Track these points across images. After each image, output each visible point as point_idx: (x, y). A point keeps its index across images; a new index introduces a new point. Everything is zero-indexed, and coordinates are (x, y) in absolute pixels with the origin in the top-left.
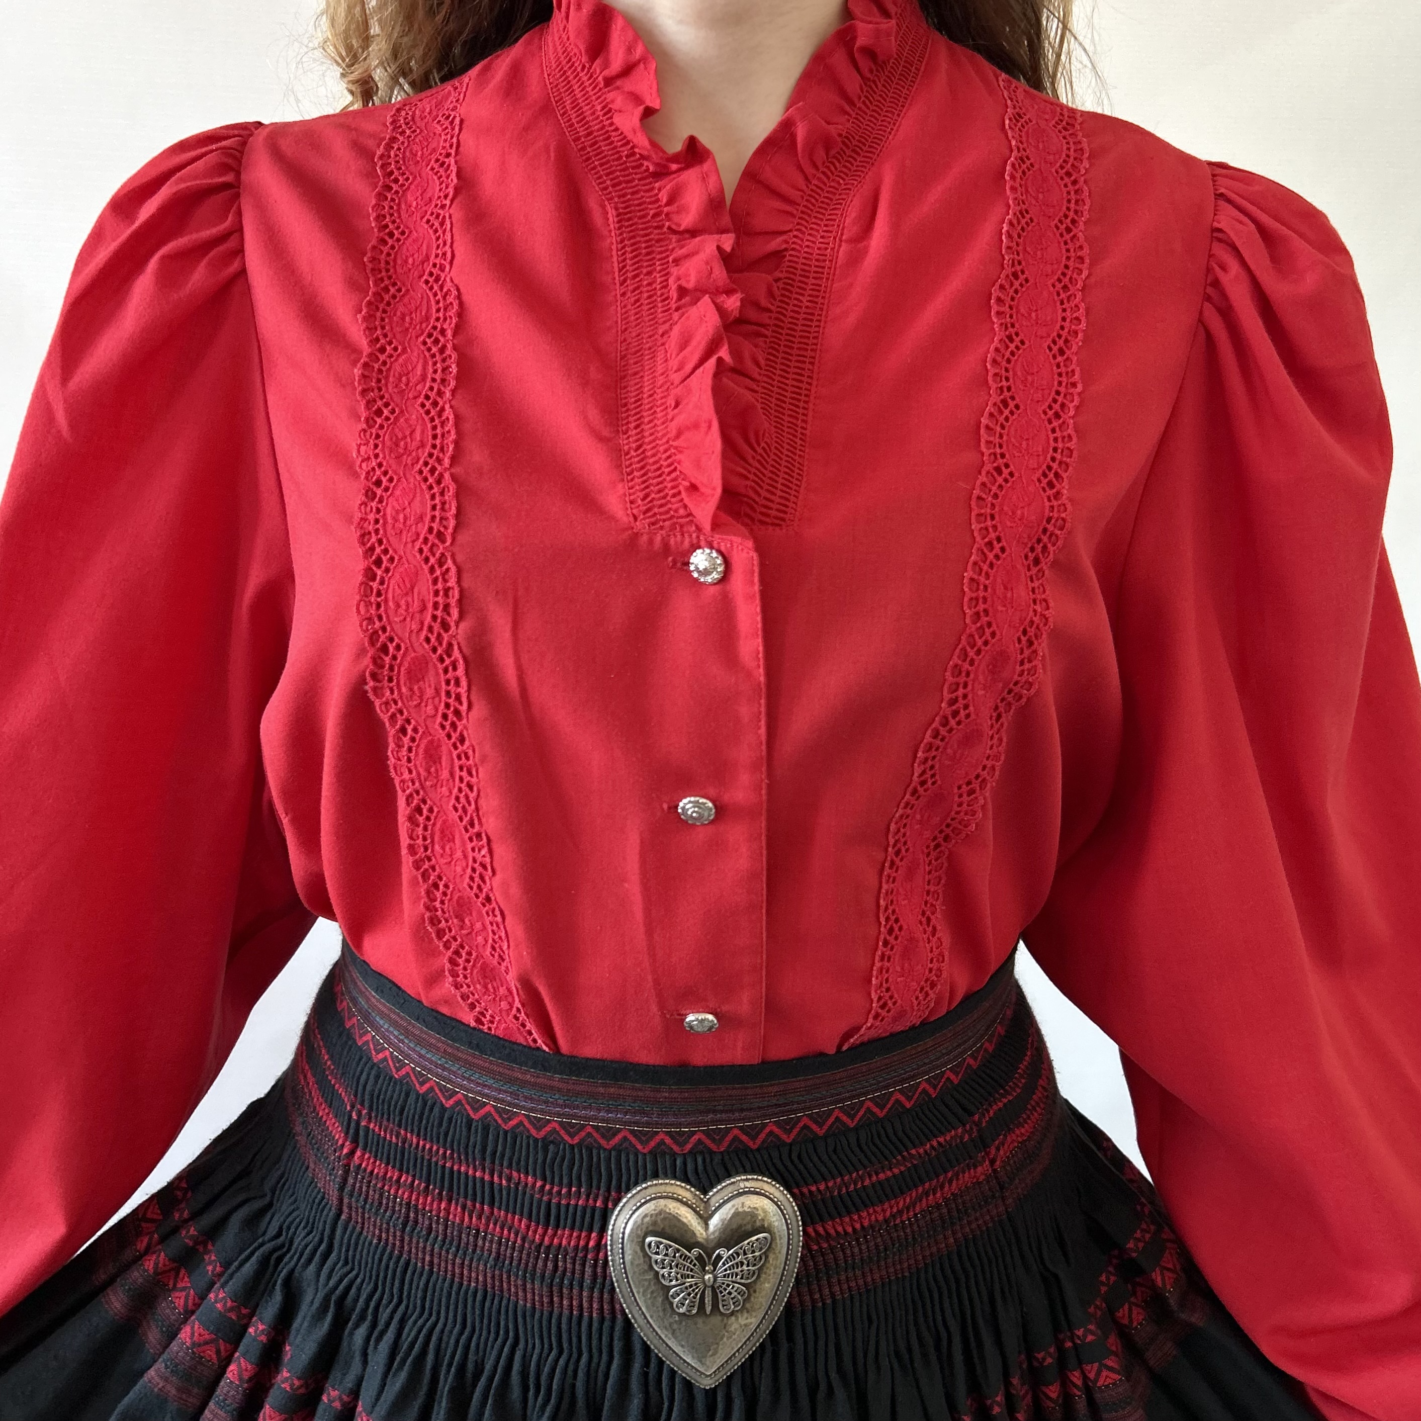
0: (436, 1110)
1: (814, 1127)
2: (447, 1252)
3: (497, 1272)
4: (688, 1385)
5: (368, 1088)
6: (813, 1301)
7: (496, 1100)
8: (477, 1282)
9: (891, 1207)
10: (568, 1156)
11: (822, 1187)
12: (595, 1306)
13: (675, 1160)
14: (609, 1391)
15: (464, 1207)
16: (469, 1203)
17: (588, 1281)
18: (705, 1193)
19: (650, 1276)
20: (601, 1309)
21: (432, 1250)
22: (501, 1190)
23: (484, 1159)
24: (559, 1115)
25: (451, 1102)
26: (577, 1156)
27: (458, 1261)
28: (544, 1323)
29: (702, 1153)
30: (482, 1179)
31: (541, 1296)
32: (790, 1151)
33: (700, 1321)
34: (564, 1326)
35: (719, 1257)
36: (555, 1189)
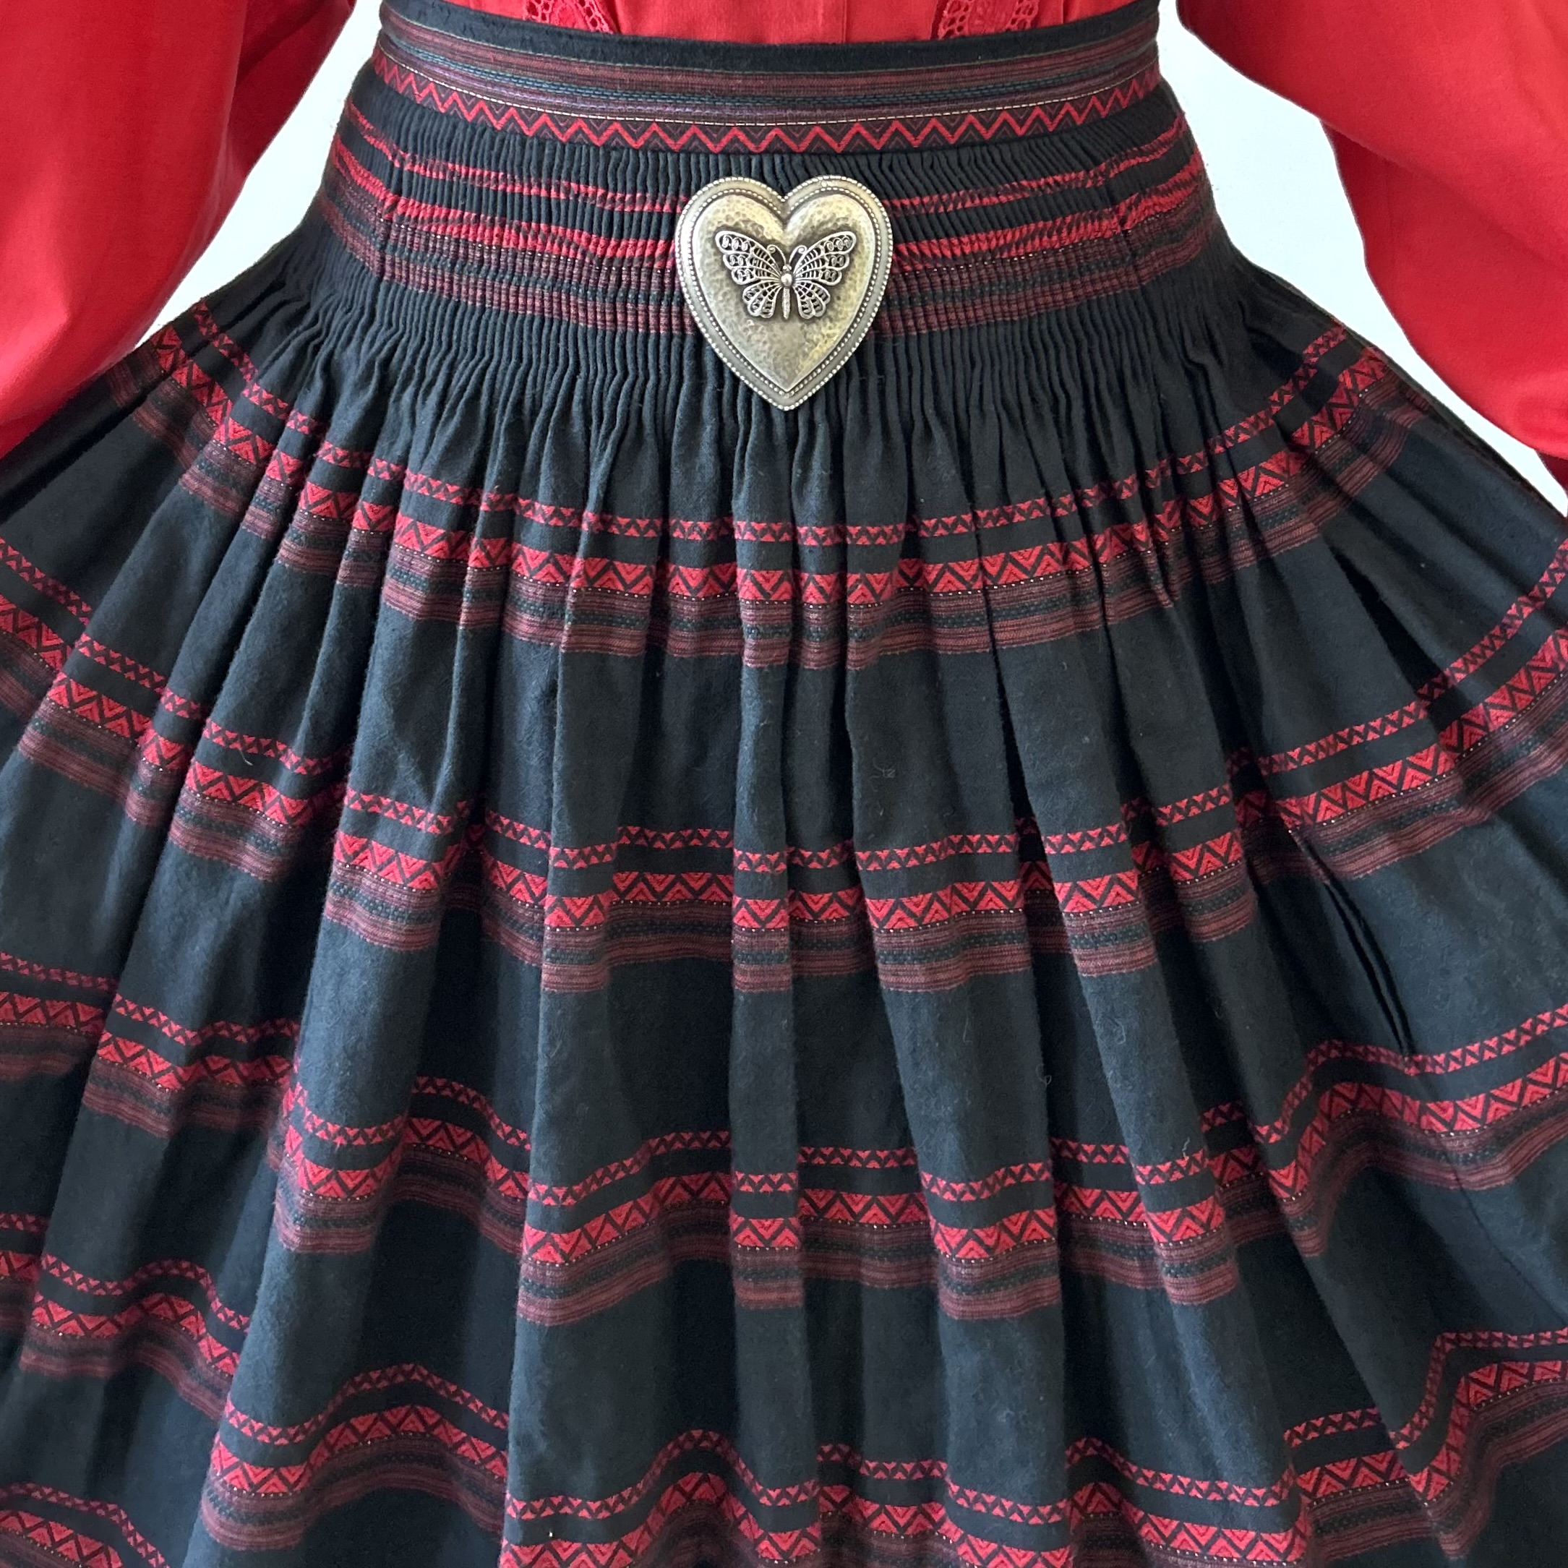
0: (487, 135)
1: (908, 134)
2: (501, 282)
3: (555, 294)
4: (766, 406)
5: (413, 129)
6: (906, 329)
7: (551, 106)
8: (533, 310)
9: (998, 239)
10: (631, 159)
11: (917, 201)
12: (663, 320)
13: (750, 160)
14: (678, 415)
15: (519, 229)
16: (524, 224)
17: (654, 291)
18: (783, 194)
19: (722, 275)
20: (669, 324)
21: (484, 285)
22: (558, 205)
23: (540, 175)
24: (621, 114)
25: (503, 120)
26: (642, 161)
27: (512, 289)
28: (607, 343)
29: (779, 152)
30: (539, 197)
31: (604, 313)
32: (881, 160)
33: (776, 326)
34: (629, 346)
35: (798, 255)
36: (619, 195)
